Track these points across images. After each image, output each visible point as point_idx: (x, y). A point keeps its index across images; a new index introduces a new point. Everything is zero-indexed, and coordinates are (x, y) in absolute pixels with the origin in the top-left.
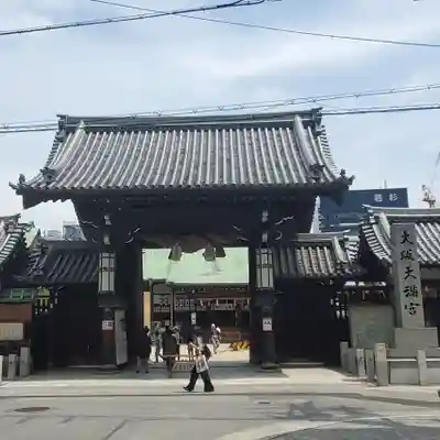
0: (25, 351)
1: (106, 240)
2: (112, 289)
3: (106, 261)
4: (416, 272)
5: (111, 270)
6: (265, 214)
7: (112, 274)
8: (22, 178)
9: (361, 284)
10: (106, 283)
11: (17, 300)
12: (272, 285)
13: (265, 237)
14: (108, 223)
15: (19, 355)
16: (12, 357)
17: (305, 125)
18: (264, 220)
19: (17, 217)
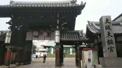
5: (9, 36)
6: (58, 21)
9: (87, 44)
12: (59, 42)
13: (58, 27)
18: (58, 23)
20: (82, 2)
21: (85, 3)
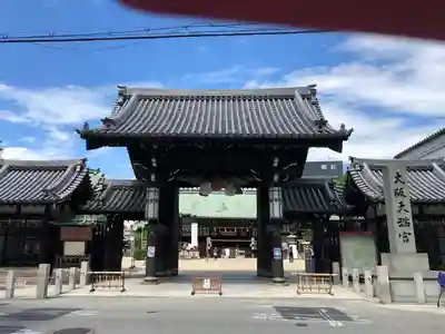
0: (85, 265)
1: (153, 178)
2: (156, 216)
3: (153, 194)
4: (408, 206)
5: (156, 201)
6: (276, 160)
7: (157, 204)
8: (86, 125)
10: (152, 211)
11: (80, 223)
12: (282, 215)
13: (276, 178)
14: (154, 165)
15: (80, 267)
16: (73, 270)
17: (303, 97)
18: (276, 165)
19: (84, 160)
20: (343, 126)
21: (352, 131)
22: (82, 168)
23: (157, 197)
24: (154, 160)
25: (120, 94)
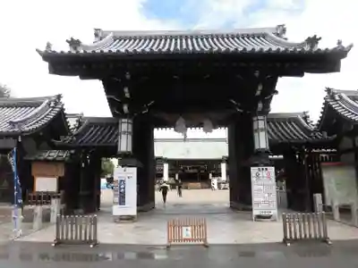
1: (125, 108)
2: (130, 149)
3: (125, 126)
5: (129, 133)
6: (260, 88)
7: (130, 137)
8: (49, 46)
10: (125, 144)
13: (260, 106)
14: (127, 95)
18: (258, 93)
19: (59, 97)
20: (339, 43)
21: (351, 46)
22: (56, 104)
23: (130, 130)
24: (126, 90)
25: (96, 35)
